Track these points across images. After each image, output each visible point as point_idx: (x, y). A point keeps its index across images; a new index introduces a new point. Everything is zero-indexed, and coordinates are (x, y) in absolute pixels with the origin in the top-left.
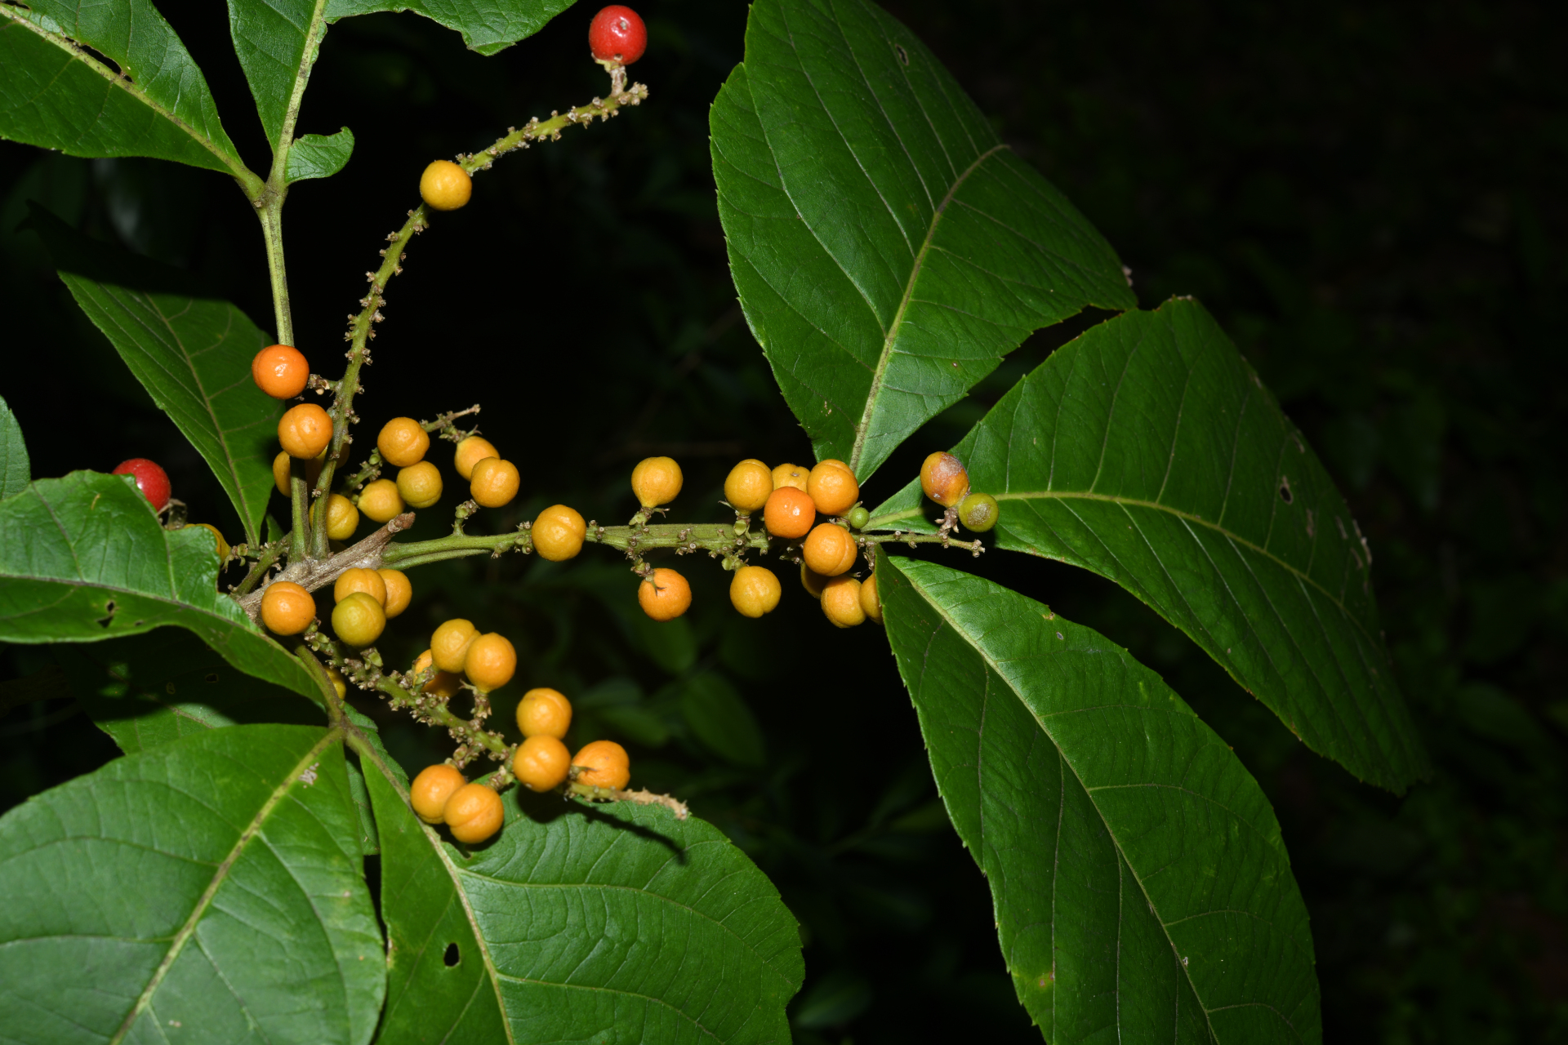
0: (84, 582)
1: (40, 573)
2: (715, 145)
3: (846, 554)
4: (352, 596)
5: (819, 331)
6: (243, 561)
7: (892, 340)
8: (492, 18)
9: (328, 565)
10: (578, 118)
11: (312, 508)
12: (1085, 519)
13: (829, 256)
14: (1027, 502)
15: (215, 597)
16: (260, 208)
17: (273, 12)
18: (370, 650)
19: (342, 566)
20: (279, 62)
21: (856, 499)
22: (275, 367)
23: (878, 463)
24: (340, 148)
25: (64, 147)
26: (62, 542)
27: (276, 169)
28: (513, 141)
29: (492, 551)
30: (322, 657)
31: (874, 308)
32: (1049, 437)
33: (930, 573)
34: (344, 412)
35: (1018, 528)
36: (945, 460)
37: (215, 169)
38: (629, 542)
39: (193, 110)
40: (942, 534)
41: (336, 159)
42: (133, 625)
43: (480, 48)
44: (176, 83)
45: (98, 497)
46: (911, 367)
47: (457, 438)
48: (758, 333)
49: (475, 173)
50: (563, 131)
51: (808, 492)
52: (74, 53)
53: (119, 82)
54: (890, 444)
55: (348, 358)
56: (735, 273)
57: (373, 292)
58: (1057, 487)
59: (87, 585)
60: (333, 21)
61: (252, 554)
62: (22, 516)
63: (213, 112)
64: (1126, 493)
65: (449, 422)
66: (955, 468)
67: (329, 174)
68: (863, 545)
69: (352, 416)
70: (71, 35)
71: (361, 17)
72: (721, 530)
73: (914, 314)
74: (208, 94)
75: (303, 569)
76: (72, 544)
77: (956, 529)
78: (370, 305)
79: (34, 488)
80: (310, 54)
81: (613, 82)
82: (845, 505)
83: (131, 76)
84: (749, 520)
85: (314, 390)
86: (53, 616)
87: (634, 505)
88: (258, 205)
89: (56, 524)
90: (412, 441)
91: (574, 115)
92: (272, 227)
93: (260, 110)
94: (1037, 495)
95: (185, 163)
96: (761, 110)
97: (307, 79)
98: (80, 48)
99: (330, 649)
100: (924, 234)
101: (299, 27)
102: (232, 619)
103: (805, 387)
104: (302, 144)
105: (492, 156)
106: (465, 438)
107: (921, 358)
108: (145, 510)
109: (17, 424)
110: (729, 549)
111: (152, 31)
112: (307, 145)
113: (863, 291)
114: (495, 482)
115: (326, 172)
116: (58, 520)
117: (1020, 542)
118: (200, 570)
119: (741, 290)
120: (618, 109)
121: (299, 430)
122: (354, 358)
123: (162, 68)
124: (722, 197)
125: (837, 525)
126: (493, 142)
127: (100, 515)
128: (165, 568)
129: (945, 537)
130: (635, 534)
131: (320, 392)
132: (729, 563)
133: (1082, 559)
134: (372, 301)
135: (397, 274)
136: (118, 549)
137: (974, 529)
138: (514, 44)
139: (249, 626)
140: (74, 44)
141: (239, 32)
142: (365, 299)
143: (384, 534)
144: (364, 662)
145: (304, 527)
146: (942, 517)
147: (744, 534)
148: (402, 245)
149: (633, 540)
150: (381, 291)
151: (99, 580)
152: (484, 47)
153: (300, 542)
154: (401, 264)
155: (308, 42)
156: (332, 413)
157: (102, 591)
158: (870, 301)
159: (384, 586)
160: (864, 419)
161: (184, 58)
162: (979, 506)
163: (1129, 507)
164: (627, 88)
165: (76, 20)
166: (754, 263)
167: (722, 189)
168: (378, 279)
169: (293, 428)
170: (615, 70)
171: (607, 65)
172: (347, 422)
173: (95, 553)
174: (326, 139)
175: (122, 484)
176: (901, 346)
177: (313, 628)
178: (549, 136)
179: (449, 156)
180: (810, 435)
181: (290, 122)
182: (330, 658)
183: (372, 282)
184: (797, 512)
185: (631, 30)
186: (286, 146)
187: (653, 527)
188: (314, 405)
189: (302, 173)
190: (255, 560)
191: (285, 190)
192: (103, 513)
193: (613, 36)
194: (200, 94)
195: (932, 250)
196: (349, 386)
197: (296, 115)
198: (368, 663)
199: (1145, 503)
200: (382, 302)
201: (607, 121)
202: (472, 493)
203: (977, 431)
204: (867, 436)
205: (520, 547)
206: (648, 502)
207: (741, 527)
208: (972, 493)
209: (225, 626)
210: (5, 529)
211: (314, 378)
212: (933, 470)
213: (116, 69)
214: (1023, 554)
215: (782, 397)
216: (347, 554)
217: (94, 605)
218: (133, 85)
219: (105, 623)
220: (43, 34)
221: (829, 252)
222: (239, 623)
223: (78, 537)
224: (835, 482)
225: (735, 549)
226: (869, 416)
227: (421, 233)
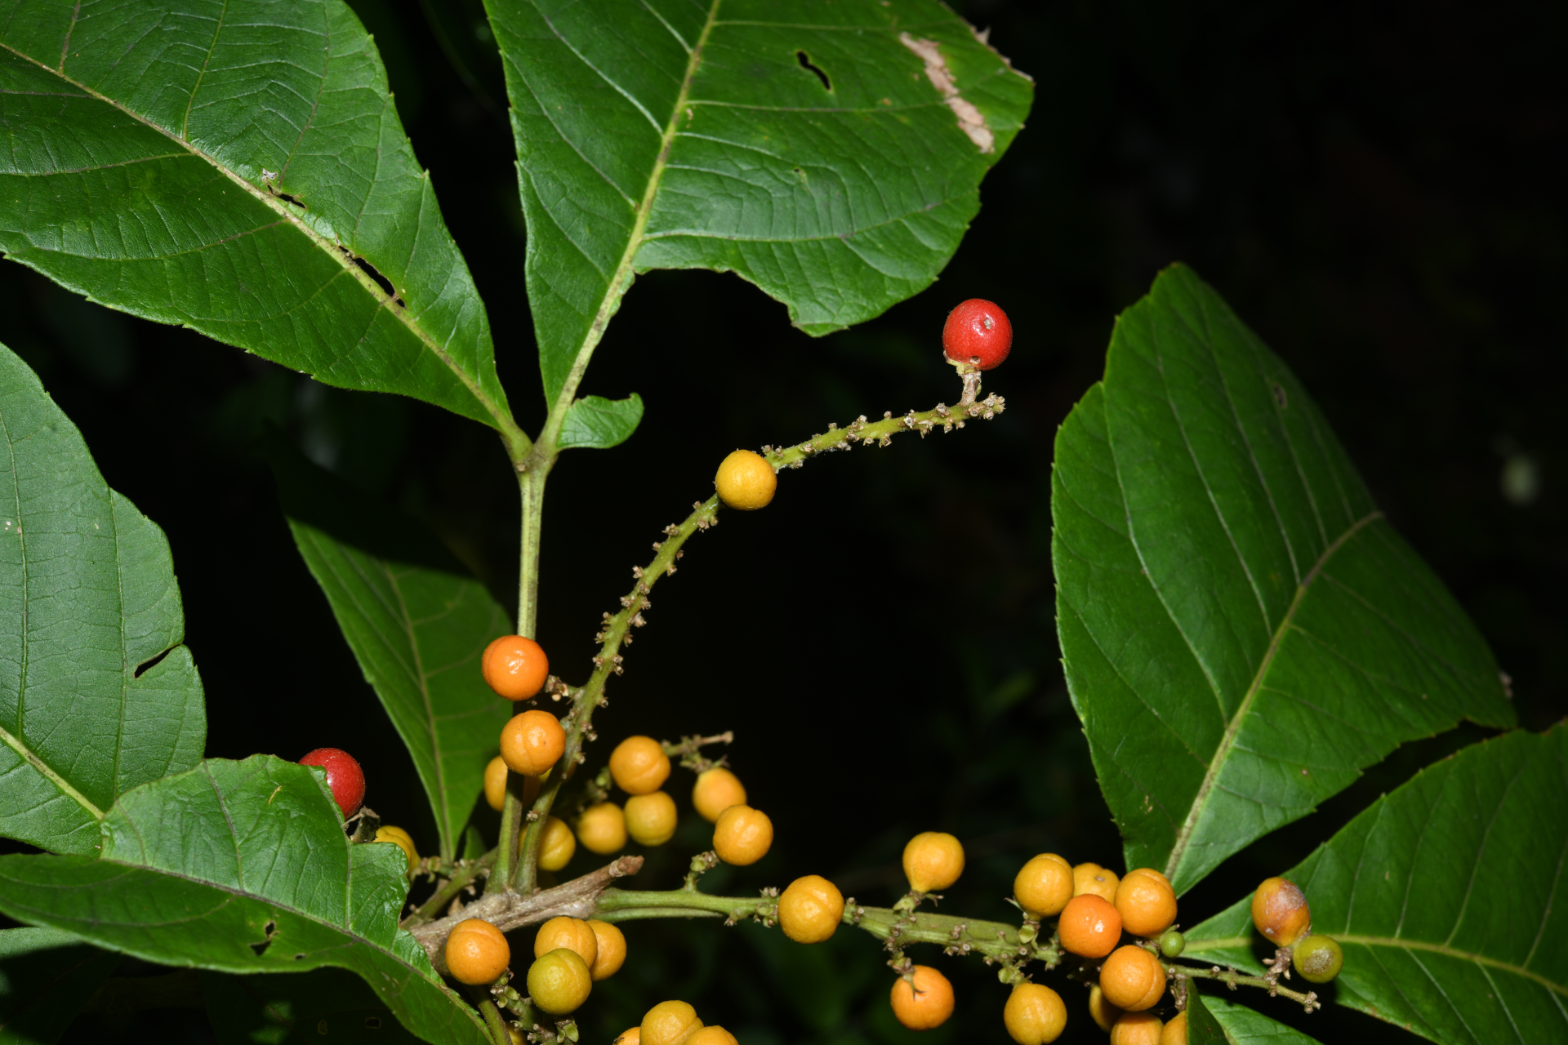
0: (244, 892)
1: (194, 873)
2: (1057, 475)
3: (1152, 988)
4: (555, 953)
5: (1150, 712)
6: (432, 878)
7: (1234, 733)
8: (825, 294)
9: (532, 902)
10: (915, 424)
11: (524, 834)
12: (1438, 979)
13: (1173, 625)
14: (1370, 949)
15: (395, 933)
16: (523, 473)
17: (575, 251)
18: (567, 1021)
19: (548, 907)
20: (574, 309)
21: (1172, 922)
22: (510, 662)
23: (1198, 877)
24: (625, 417)
25: (315, 371)
26: (226, 837)
27: (548, 431)
28: (833, 439)
29: (726, 916)
30: (508, 1015)
31: (1217, 692)
32: (1404, 872)
33: (1245, 1022)
34: (581, 726)
35: (1356, 979)
36: (1285, 889)
37: (480, 420)
38: (892, 930)
39: (467, 349)
40: (1270, 979)
41: (619, 429)
42: (292, 958)
43: (807, 326)
44: (453, 316)
45: (278, 789)
46: (1253, 768)
47: (701, 768)
48: (1080, 704)
49: (781, 471)
50: (894, 437)
51: (1114, 904)
52: (345, 265)
53: (390, 305)
54: (1216, 856)
55: (595, 663)
56: (1062, 630)
57: (638, 591)
58: (1407, 934)
59: (247, 895)
60: (643, 271)
61: (443, 871)
62: (186, 800)
63: (489, 354)
64: (1488, 952)
65: (695, 748)
66: (1296, 901)
67: (608, 446)
68: (1171, 976)
69: (590, 731)
70: (346, 245)
71: (675, 271)
72: (1002, 933)
73: (1262, 705)
74: (488, 334)
75: (502, 903)
76: (239, 843)
77: (1287, 975)
78: (631, 606)
79: (206, 767)
80: (610, 305)
81: (965, 388)
82: (1159, 928)
83: (404, 301)
84: (1038, 927)
85: (550, 694)
86: (200, 932)
87: (903, 886)
88: (521, 468)
89: (223, 815)
90: (650, 767)
91: (911, 419)
92: (532, 497)
93: (543, 360)
94: (1382, 941)
95: (448, 409)
96: (1116, 441)
97: (602, 334)
98: (354, 260)
99: (520, 1008)
100: (1285, 611)
101: (601, 270)
102: (411, 963)
103: (1126, 776)
104: (583, 406)
105: (805, 453)
106: (710, 768)
107: (1265, 758)
108: (331, 814)
109: (200, 684)
110: (1009, 957)
111: (437, 253)
112: (588, 408)
113: (1207, 671)
114: (744, 835)
115: (606, 442)
116: (228, 811)
117: (1357, 998)
118: (383, 897)
119: (1066, 651)
120: (965, 421)
121: (526, 740)
122: (603, 664)
123: (441, 296)
124: (1058, 539)
125: (1145, 949)
126: (809, 438)
127: (278, 812)
128: (343, 889)
129: (1273, 983)
130: (899, 922)
131: (556, 698)
132: (1008, 974)
133: (1431, 1030)
134: (635, 602)
135: (669, 574)
136: (291, 858)
137: (1310, 978)
138: (846, 327)
139: (430, 974)
140: (348, 254)
141: (534, 268)
142: (628, 598)
143: (604, 877)
144: (557, 1033)
145: (511, 854)
146: (1272, 956)
147: (1029, 943)
148: (681, 541)
149: (896, 929)
150: (647, 591)
151: (262, 892)
152: (812, 327)
153: (504, 872)
154: (676, 563)
155: (610, 291)
156: (566, 724)
157: (263, 906)
158: (1214, 682)
159: (595, 943)
160: (1188, 822)
161: (468, 289)
162: (1321, 951)
163: (1492, 971)
164: (980, 398)
165: (355, 228)
166: (1086, 620)
167: (1060, 528)
168: (646, 576)
169: (519, 738)
170: (969, 374)
171: (960, 367)
172: (582, 738)
173: (264, 858)
174: (611, 405)
175: (309, 778)
176: (1243, 740)
177: (504, 980)
178: (877, 441)
179: (754, 445)
180: (1123, 833)
181: (574, 379)
182: (517, 1018)
183: (637, 580)
184: (1099, 927)
185: (995, 330)
186: (564, 406)
187: (921, 916)
188: (548, 714)
189: (578, 439)
190: (446, 877)
191: (555, 456)
192: (281, 811)
193: (972, 333)
194: (478, 332)
195: (1293, 633)
196: (591, 695)
197: (583, 372)
198: (562, 1035)
199: (1510, 967)
200: (646, 604)
201: (949, 432)
202: (715, 844)
203: (1320, 854)
204: (1189, 842)
205: (761, 917)
206: (919, 885)
207: (1028, 934)
208: (1311, 933)
209: (401, 970)
210: (163, 812)
211: (552, 680)
212: (1269, 899)
213: (389, 289)
214: (1360, 1014)
215: (1097, 785)
216: (556, 893)
217: (251, 923)
218: (405, 311)
219: (260, 949)
220: (315, 239)
221: (1174, 619)
222: (418, 968)
223: (246, 835)
224: (1152, 898)
225: (1016, 959)
226: (1194, 820)
227: (706, 531)
